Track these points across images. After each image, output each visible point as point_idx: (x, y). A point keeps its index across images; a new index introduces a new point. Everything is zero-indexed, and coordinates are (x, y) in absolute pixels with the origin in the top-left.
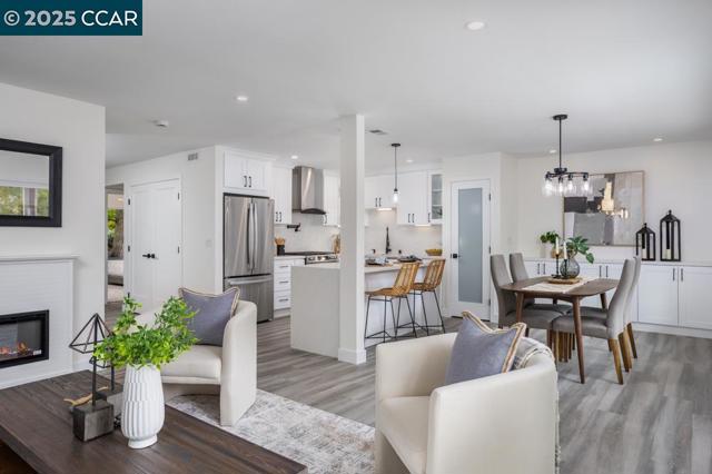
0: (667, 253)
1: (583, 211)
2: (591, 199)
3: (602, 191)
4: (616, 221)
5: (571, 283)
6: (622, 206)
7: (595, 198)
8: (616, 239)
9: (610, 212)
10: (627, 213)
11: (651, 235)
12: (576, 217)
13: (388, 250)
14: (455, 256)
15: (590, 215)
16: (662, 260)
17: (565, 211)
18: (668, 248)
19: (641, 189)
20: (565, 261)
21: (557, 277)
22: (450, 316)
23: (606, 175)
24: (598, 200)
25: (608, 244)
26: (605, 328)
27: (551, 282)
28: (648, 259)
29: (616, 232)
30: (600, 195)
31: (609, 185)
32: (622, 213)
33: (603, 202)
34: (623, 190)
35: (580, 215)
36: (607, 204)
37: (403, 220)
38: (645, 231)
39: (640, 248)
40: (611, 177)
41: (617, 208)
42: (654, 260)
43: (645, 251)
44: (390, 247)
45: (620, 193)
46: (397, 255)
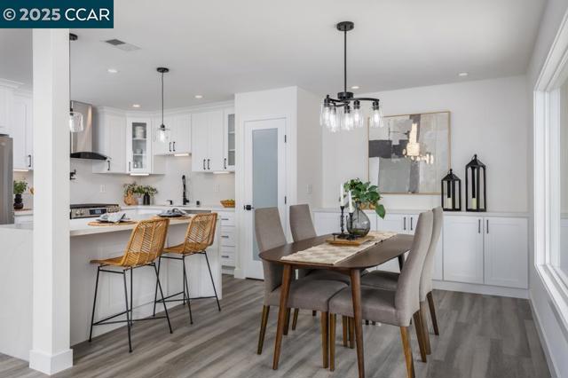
0: (473, 203)
1: (388, 156)
2: (396, 143)
3: (408, 134)
4: (421, 168)
5: (357, 245)
6: (428, 150)
7: (401, 141)
8: (421, 187)
9: (415, 157)
10: (432, 157)
11: (457, 183)
12: (381, 162)
13: (186, 201)
14: (249, 208)
15: (395, 160)
16: (468, 210)
17: (370, 157)
18: (474, 197)
19: (447, 131)
20: (351, 215)
21: (342, 236)
22: (244, 278)
23: (411, 116)
24: (403, 144)
25: (413, 193)
26: (394, 310)
27: (332, 244)
28: (454, 209)
29: (421, 179)
30: (405, 138)
31: (414, 127)
32: (427, 158)
33: (408, 146)
34: (429, 132)
35: (385, 160)
36: (413, 149)
37: (197, 167)
38: (450, 178)
39: (446, 197)
40: (416, 118)
41: (423, 152)
42: (459, 210)
43: (450, 199)
44: (187, 198)
45: (426, 136)
46: (195, 208)
